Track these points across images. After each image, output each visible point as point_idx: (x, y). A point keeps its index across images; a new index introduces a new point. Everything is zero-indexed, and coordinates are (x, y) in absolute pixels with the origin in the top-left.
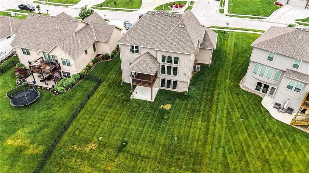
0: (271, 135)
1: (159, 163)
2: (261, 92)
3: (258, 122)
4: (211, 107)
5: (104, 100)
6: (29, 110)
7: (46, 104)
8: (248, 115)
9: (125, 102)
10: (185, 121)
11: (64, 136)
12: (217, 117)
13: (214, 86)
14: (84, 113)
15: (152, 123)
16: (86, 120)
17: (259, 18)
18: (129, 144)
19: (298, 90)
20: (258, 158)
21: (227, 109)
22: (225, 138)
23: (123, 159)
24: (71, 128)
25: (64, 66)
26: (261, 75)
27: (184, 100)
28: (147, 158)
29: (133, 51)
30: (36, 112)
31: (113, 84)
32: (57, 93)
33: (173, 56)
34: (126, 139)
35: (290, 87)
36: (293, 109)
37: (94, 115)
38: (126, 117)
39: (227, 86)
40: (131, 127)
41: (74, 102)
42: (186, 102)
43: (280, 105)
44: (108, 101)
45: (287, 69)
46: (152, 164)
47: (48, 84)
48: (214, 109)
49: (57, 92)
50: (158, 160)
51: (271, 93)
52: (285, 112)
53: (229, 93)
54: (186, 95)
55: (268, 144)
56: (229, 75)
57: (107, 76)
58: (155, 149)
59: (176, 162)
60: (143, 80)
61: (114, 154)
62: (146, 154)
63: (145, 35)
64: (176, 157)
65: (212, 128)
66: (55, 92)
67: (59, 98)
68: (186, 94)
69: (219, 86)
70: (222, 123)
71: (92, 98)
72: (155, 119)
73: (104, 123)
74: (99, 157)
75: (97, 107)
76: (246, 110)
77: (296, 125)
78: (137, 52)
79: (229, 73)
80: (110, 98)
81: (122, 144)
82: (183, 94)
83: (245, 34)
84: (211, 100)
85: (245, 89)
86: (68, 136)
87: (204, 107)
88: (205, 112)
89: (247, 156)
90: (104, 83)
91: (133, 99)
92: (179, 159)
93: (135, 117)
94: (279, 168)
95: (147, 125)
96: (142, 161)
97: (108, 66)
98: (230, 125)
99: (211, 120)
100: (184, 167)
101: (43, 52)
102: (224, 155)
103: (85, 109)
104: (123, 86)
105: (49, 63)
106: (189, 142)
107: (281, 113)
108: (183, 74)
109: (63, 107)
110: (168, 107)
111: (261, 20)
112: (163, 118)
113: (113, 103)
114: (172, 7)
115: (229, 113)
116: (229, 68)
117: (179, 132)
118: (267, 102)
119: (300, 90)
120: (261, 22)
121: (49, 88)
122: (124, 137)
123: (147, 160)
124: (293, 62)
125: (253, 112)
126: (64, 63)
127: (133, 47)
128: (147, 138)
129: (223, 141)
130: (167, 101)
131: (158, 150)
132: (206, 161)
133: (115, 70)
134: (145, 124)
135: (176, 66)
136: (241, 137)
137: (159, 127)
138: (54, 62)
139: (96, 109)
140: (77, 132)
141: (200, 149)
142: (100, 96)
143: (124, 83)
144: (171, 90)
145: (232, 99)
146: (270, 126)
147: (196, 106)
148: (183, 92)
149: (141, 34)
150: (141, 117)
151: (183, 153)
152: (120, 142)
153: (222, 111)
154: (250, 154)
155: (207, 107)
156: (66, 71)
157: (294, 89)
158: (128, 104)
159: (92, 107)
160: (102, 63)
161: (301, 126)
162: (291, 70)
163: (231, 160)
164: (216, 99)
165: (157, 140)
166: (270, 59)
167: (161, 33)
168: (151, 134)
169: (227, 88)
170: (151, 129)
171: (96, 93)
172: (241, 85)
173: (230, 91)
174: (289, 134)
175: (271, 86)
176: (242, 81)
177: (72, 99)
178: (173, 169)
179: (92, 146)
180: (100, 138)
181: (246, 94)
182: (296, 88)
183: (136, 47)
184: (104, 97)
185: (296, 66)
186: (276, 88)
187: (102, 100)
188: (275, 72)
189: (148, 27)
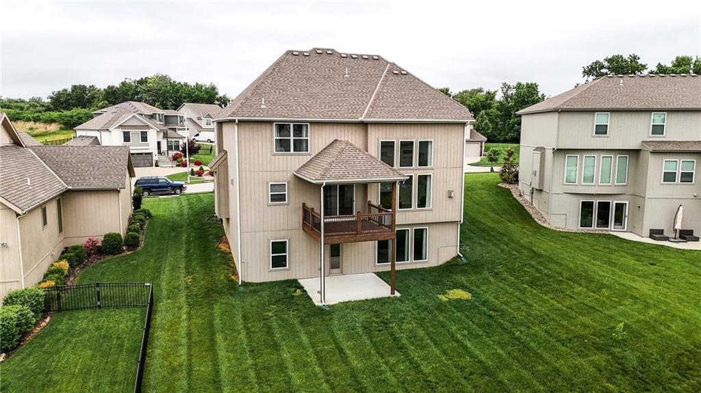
2: (595, 227)
3: (683, 260)
4: (559, 264)
5: (219, 339)
8: (648, 256)
9: (315, 320)
10: (553, 302)
12: (603, 274)
13: (501, 234)
15: (480, 336)
19: (687, 177)
21: (596, 259)
27: (478, 273)
31: (206, 296)
35: (669, 177)
36: (692, 231)
37: (226, 390)
42: (486, 273)
43: (661, 232)
44: (242, 336)
45: (643, 142)
48: (571, 266)
51: (619, 220)
53: (547, 238)
54: (466, 264)
68: (464, 260)
69: (509, 232)
72: (474, 327)
75: (216, 365)
78: (300, 146)
80: (239, 327)
82: (457, 265)
88: (566, 276)
91: (331, 307)
93: (405, 342)
97: (136, 266)
98: (655, 278)
99: (606, 283)
103: (162, 389)
104: (255, 291)
108: (445, 194)
110: (460, 294)
112: (491, 317)
113: (270, 334)
115: (612, 264)
117: (586, 327)
119: (691, 175)
124: (651, 120)
125: (647, 251)
128: (525, 374)
134: (464, 346)
135: (423, 171)
137: (516, 339)
142: (190, 334)
144: (412, 267)
145: (569, 244)
147: (524, 271)
148: (448, 263)
151: (680, 369)
153: (593, 264)
155: (553, 266)
157: (678, 178)
158: (331, 319)
159: (190, 375)
162: (652, 142)
164: (543, 252)
165: (566, 370)
166: (601, 130)
167: (354, 88)
168: (519, 361)
169: (530, 233)
170: (500, 351)
171: (161, 335)
172: (545, 225)
173: (543, 236)
177: (50, 381)
181: (577, 235)
182: (683, 175)
183: (299, 128)
184: (213, 334)
185: (658, 129)
186: (627, 202)
187: (213, 342)
188: (615, 162)
189: (310, 79)
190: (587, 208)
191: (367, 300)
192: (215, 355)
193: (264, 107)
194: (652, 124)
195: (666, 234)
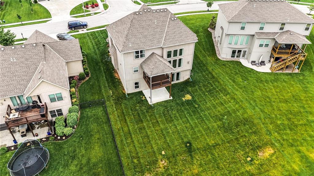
0: (271, 84)
1: (228, 142)
2: (235, 57)
3: (255, 78)
4: (219, 82)
5: (127, 118)
6: (51, 172)
7: (65, 155)
8: (246, 77)
9: (150, 111)
10: (213, 101)
11: (126, 173)
12: (230, 87)
13: (204, 65)
14: (122, 141)
15: (192, 115)
16: (131, 145)
17: (175, 3)
18: (192, 142)
19: (267, 45)
20: (280, 102)
21: (230, 79)
22: (250, 99)
23: (199, 157)
24: (125, 161)
25: (53, 103)
26: (236, 44)
27: (194, 86)
28: (217, 145)
29: (137, 57)
30: (61, 169)
31: (118, 100)
32: (64, 138)
33: (178, 49)
34: (185, 140)
35: (261, 46)
36: (264, 61)
37: (133, 136)
38: (166, 122)
39: (212, 62)
40: (178, 128)
41: (97, 136)
42: (197, 86)
44: (132, 117)
45: (256, 32)
46: (224, 146)
47: (37, 135)
48: (222, 83)
49: (61, 137)
50: (226, 141)
51: (244, 56)
52: (261, 65)
53: (218, 66)
54: (191, 82)
55: (275, 90)
56: (205, 53)
57: (103, 95)
58: (216, 134)
59: (239, 134)
60: (163, 81)
61: (189, 158)
62: (213, 142)
63: (145, 37)
64: (235, 131)
65: (236, 97)
66: (59, 138)
67: (75, 141)
68: (191, 80)
69: (207, 63)
70: (237, 90)
71: (113, 123)
72: (191, 112)
73: (152, 138)
74: (177, 169)
75: (128, 128)
76: (241, 74)
77: (275, 70)
78: (142, 56)
79: (203, 51)
80: (131, 114)
81: (186, 146)
82: (189, 82)
83: (181, 17)
84: (213, 77)
85: (224, 60)
86: (130, 170)
87: (215, 85)
88: (219, 88)
89: (274, 104)
90: (107, 103)
91: (154, 104)
92: (238, 131)
93: (173, 118)
94: (295, 101)
95: (189, 119)
96: (215, 149)
97: (92, 85)
98: (244, 89)
99: (229, 92)
100: (247, 135)
101: (10, 98)
102: (262, 111)
103: (118, 136)
104: (132, 98)
105: (27, 109)
106: (233, 115)
107: (259, 67)
108: (187, 63)
109: (91, 147)
110: (188, 97)
111: (177, 3)
112: (196, 108)
113: (139, 116)
114: (88, 8)
115: (234, 81)
116: (199, 48)
117: (219, 112)
118: (245, 63)
119: (268, 45)
120: (179, 5)
121: (45, 138)
122: (182, 139)
123: (218, 147)
124: (260, 25)
125: (247, 74)
126: (52, 100)
127: (137, 52)
128: (201, 129)
129: (251, 102)
130: (182, 93)
131: (219, 133)
132: (256, 121)
133: (105, 87)
134: (188, 119)
136: (258, 94)
137: (201, 116)
138: (31, 104)
139: (129, 130)
140: (135, 161)
141: (246, 116)
142: (118, 116)
143: (129, 94)
144: (176, 82)
145: (224, 70)
146: (264, 78)
147: (208, 86)
148: (186, 80)
149: (141, 36)
150: (177, 115)
151: (237, 126)
152: (183, 146)
153: (228, 82)
154: (274, 102)
155: (216, 83)
156: (55, 109)
157: (264, 46)
158: (154, 110)
159: (123, 131)
160: (82, 85)
161: (278, 70)
162: (259, 33)
163: (268, 112)
164: (215, 75)
165: (211, 127)
166: (243, 28)
167: (158, 30)
168: (200, 125)
169: (213, 63)
170: (196, 121)
171: (111, 117)
172: (219, 58)
173: (217, 65)
174: (277, 78)
175: (243, 50)
176: (217, 54)
177: (91, 134)
178: (241, 140)
179: (162, 163)
180: (163, 153)
181: (228, 63)
182: (266, 45)
183: (141, 52)
184: (124, 116)
185: (262, 28)
186: (247, 50)
187: (126, 120)
188: (245, 38)
189: (143, 28)
190: (234, 52)
191: (163, 101)
192: (127, 124)
193: (130, 46)
194: (260, 26)
195: (256, 62)
